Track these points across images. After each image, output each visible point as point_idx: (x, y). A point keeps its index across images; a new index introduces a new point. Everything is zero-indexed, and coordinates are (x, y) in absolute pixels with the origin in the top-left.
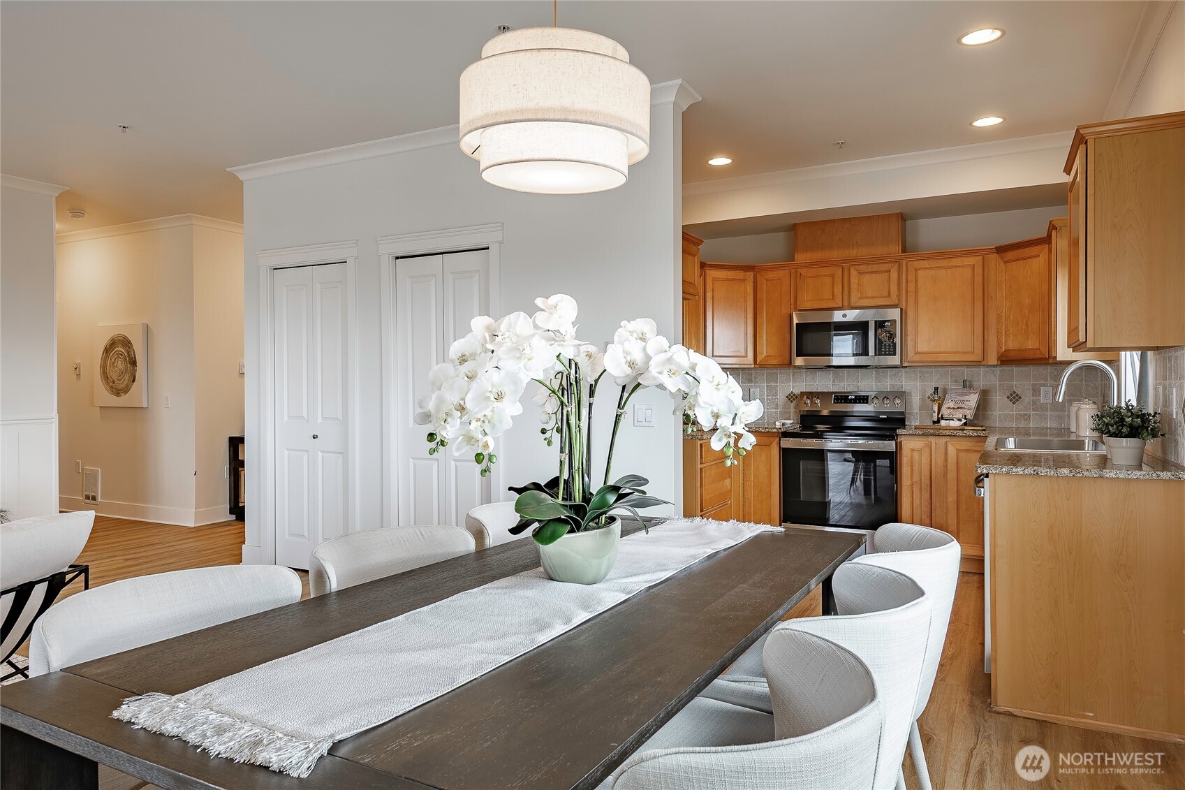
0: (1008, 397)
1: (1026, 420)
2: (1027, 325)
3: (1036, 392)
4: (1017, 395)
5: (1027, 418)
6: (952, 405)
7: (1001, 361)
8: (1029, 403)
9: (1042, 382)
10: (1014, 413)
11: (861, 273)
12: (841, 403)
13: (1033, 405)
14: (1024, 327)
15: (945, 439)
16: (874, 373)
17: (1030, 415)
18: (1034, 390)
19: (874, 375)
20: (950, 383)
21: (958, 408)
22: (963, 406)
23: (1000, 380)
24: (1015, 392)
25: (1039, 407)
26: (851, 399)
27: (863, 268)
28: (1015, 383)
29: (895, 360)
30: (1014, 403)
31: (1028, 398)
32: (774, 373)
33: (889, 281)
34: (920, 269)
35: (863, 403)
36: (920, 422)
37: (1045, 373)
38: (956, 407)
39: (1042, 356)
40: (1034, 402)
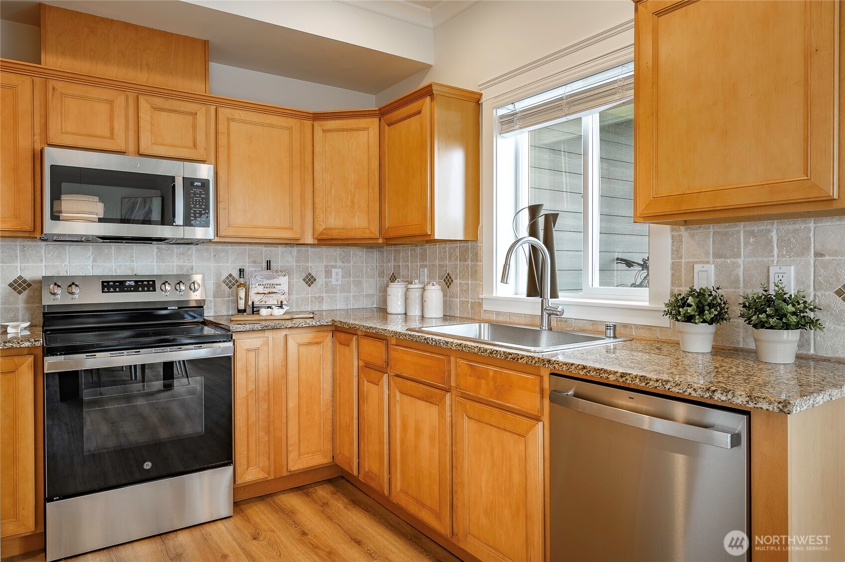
0: (304, 280)
1: (320, 302)
3: (328, 273)
4: (312, 277)
5: (320, 300)
6: (261, 289)
7: (319, 240)
8: (322, 285)
9: (333, 263)
10: (310, 296)
11: (156, 109)
12: (115, 291)
13: (325, 288)
14: (349, 204)
16: (155, 250)
17: (323, 297)
18: (326, 272)
19: (155, 253)
20: (247, 264)
21: (269, 293)
22: (274, 290)
23: (297, 261)
24: (310, 274)
25: (329, 288)
26: (130, 286)
28: (310, 264)
29: (208, 233)
30: (309, 286)
31: (321, 280)
33: (194, 127)
34: (233, 120)
35: (149, 290)
36: (215, 312)
37: (335, 254)
38: (266, 292)
39: (372, 236)
40: (327, 284)
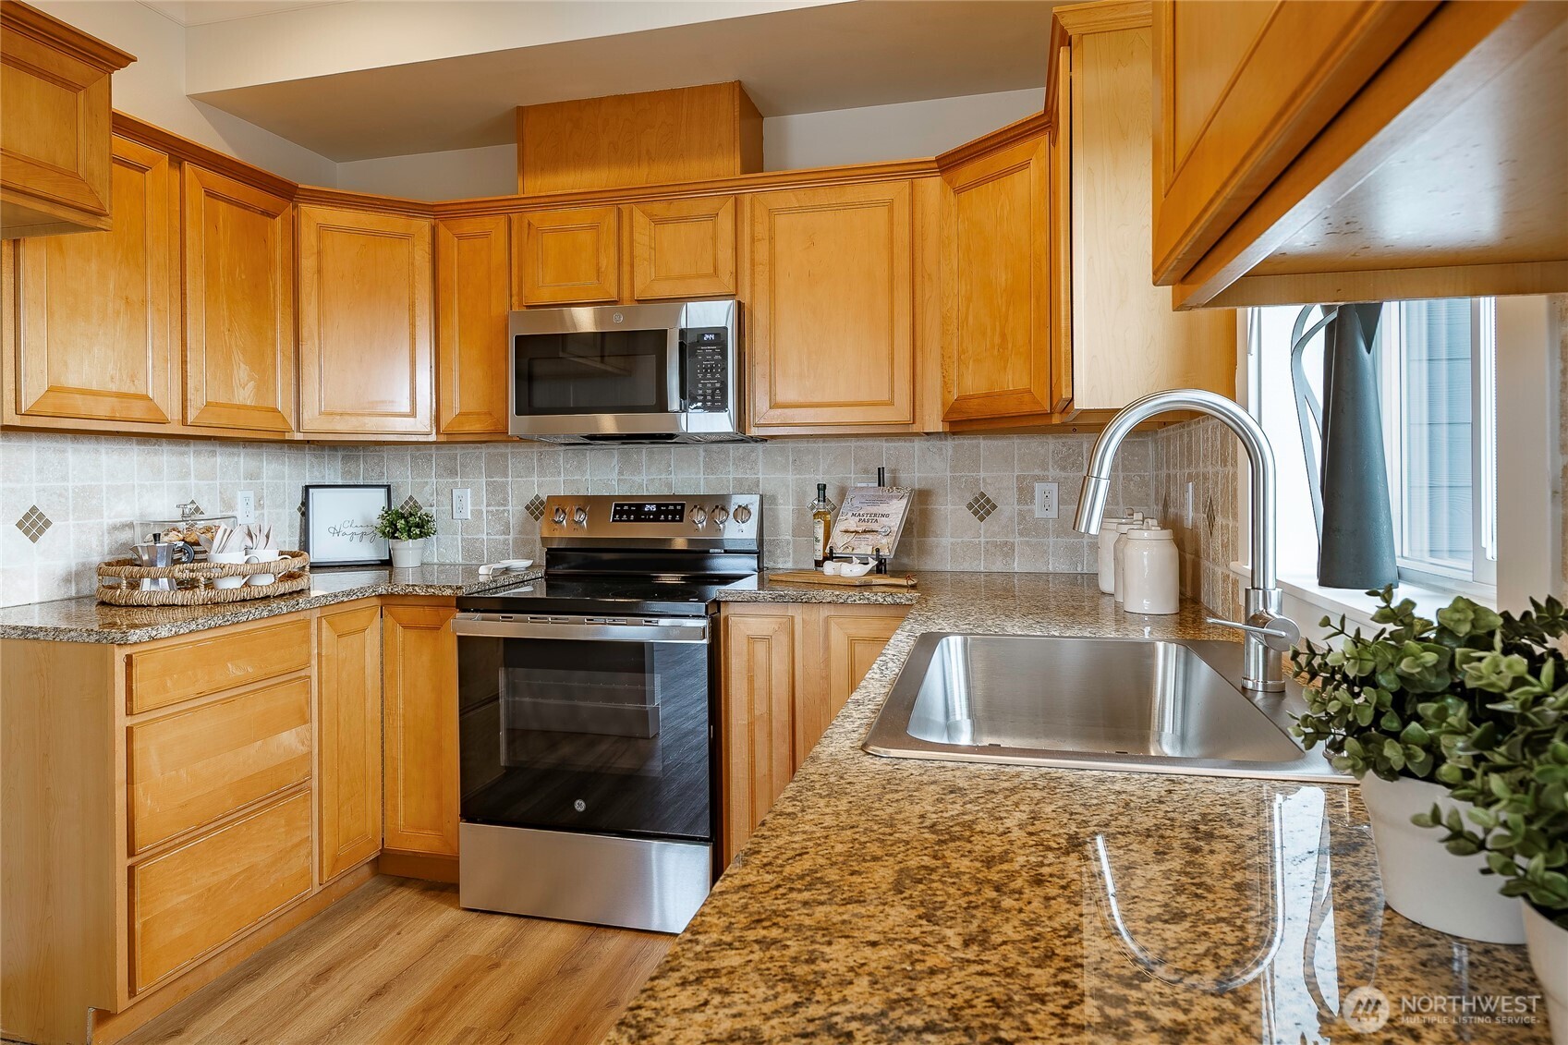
0: (970, 506)
1: (1006, 555)
2: (1003, 336)
3: (1025, 494)
4: (988, 501)
5: (1007, 550)
6: (852, 524)
7: (952, 423)
8: (1011, 519)
9: (1037, 472)
10: (983, 540)
11: (660, 221)
12: (629, 520)
13: (1019, 524)
14: (997, 340)
15: (825, 612)
16: (702, 453)
17: (1013, 544)
18: (1020, 489)
19: (701, 459)
20: (853, 476)
21: (865, 532)
22: (874, 526)
23: (953, 469)
24: (983, 495)
25: (1030, 528)
26: (650, 512)
27: (658, 208)
28: (982, 474)
29: (721, 422)
30: (982, 519)
31: (1008, 507)
32: (501, 455)
34: (780, 211)
35: (673, 520)
36: (795, 562)
37: (1042, 451)
38: (860, 529)
39: (1037, 409)
40: (1022, 516)
